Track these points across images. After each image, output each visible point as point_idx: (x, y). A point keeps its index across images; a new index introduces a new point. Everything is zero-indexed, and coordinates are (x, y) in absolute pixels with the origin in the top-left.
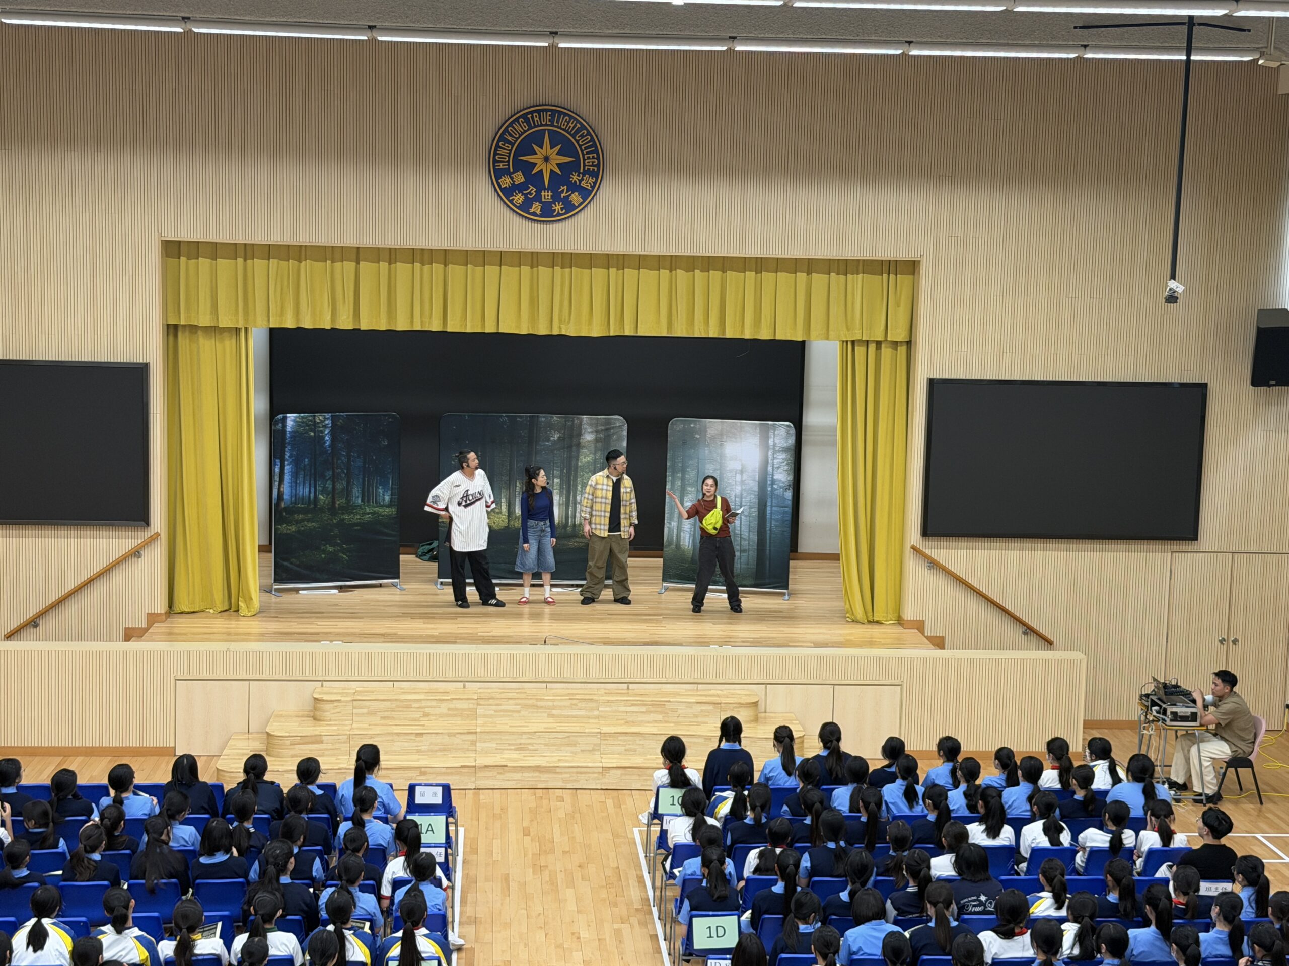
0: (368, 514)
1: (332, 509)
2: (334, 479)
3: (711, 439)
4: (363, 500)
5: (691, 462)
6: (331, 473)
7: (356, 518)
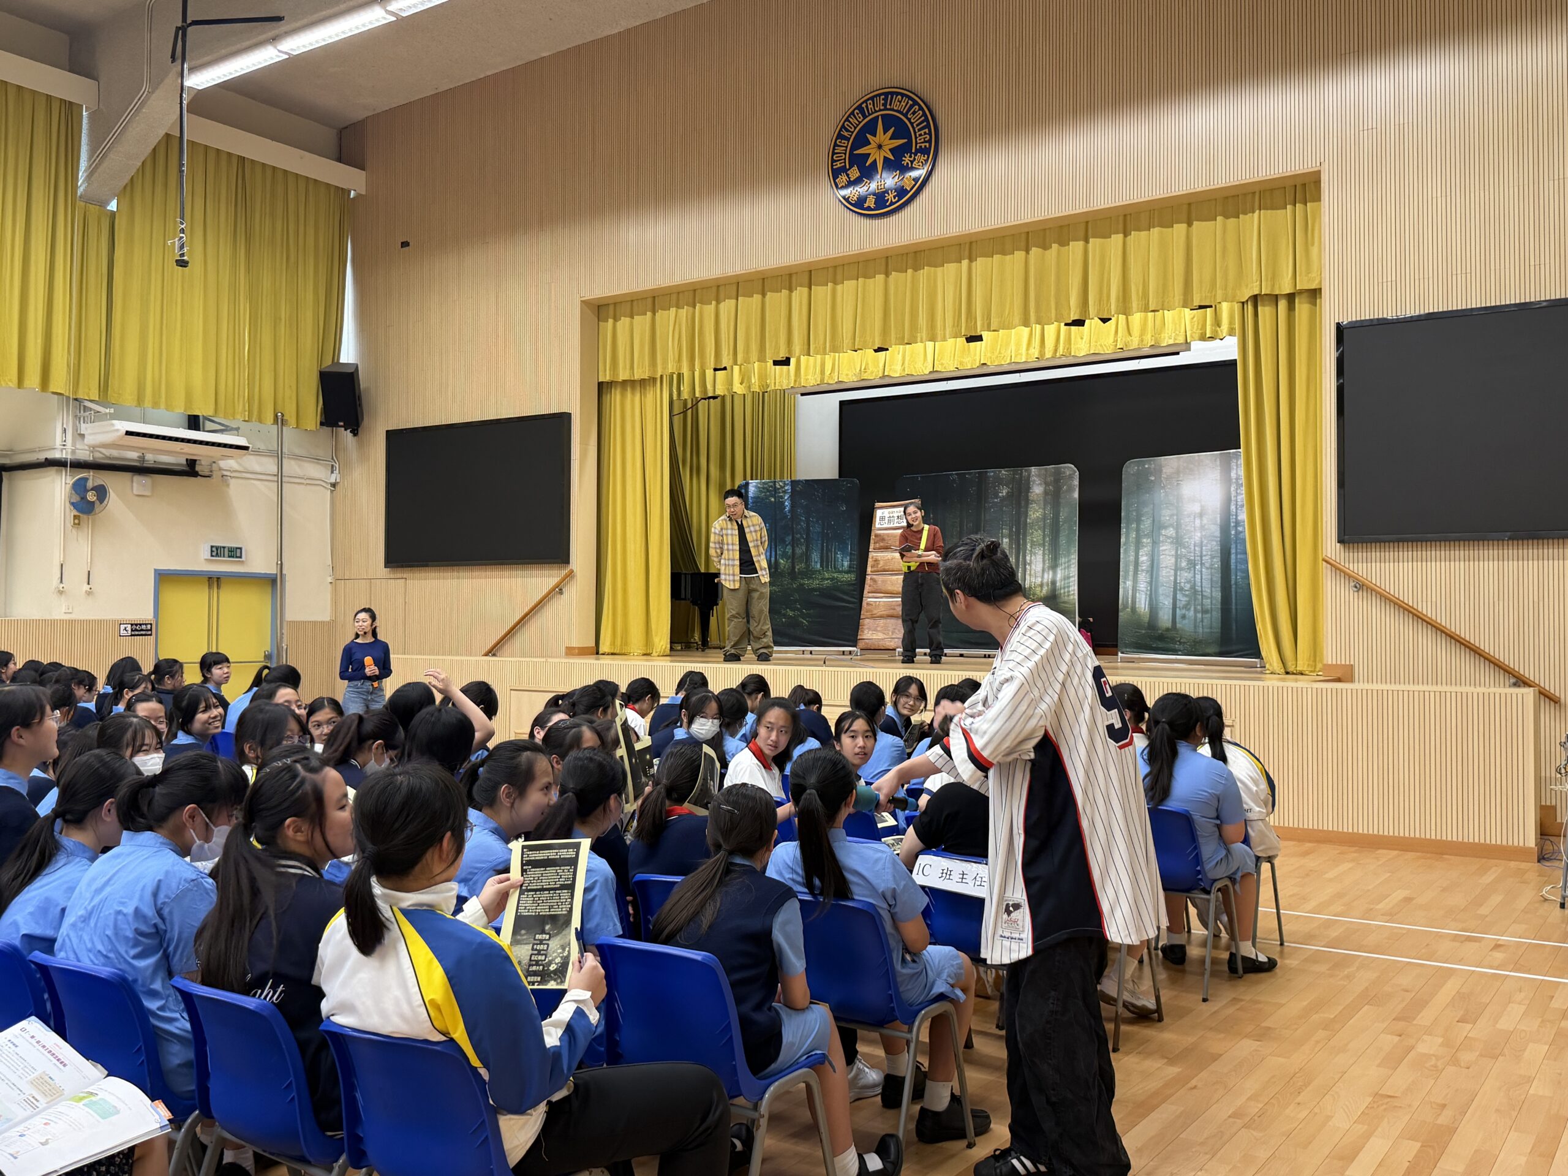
0: (827, 579)
1: (793, 574)
2: (794, 543)
3: (1167, 479)
4: (822, 566)
5: (1146, 510)
6: (790, 538)
7: (815, 584)
